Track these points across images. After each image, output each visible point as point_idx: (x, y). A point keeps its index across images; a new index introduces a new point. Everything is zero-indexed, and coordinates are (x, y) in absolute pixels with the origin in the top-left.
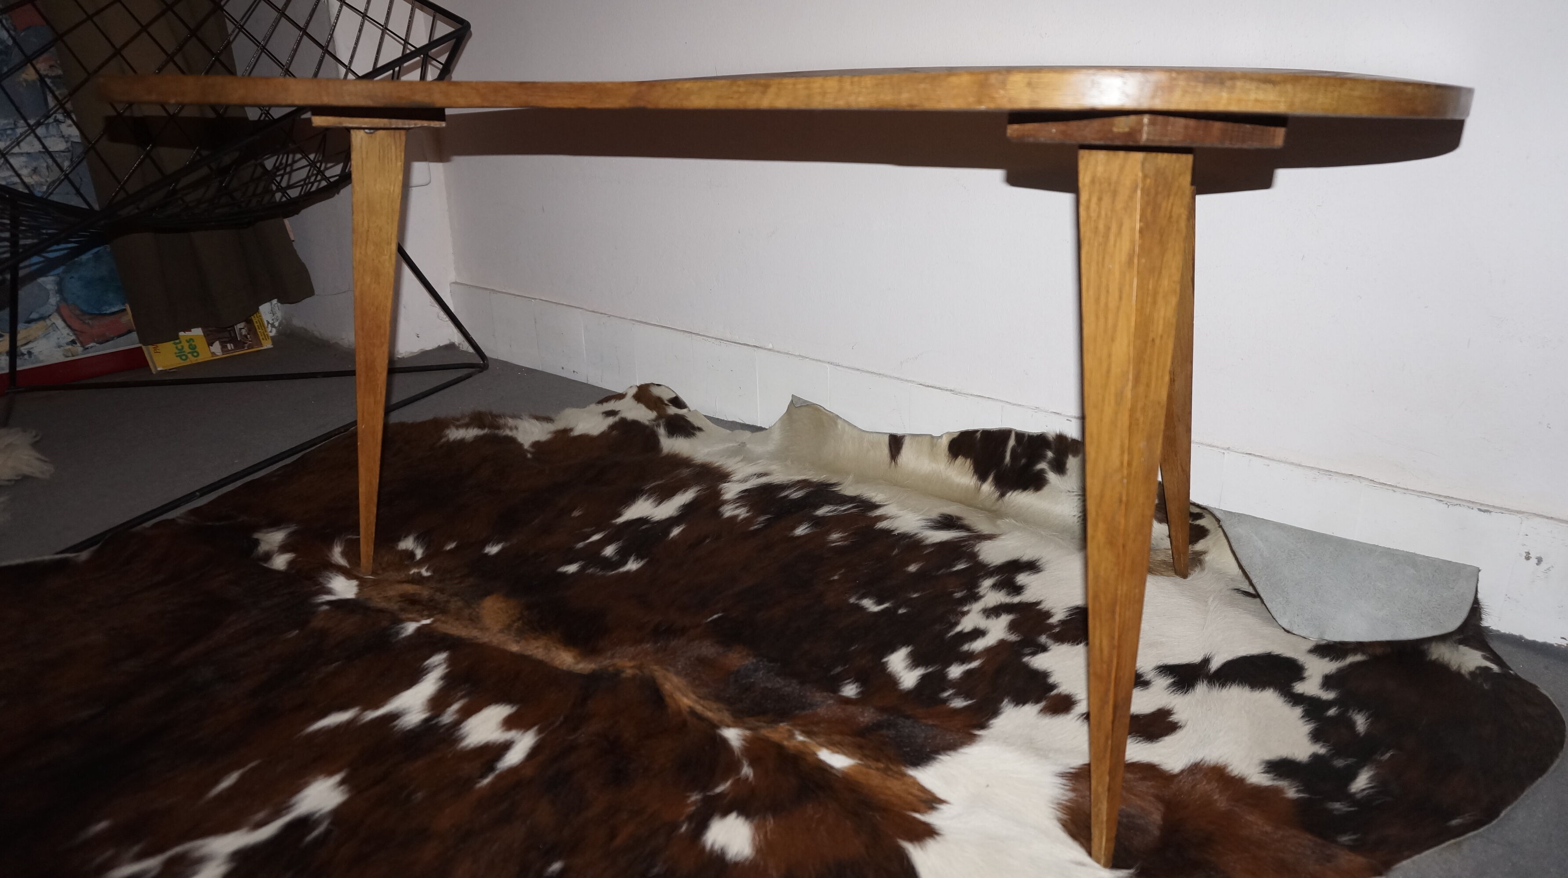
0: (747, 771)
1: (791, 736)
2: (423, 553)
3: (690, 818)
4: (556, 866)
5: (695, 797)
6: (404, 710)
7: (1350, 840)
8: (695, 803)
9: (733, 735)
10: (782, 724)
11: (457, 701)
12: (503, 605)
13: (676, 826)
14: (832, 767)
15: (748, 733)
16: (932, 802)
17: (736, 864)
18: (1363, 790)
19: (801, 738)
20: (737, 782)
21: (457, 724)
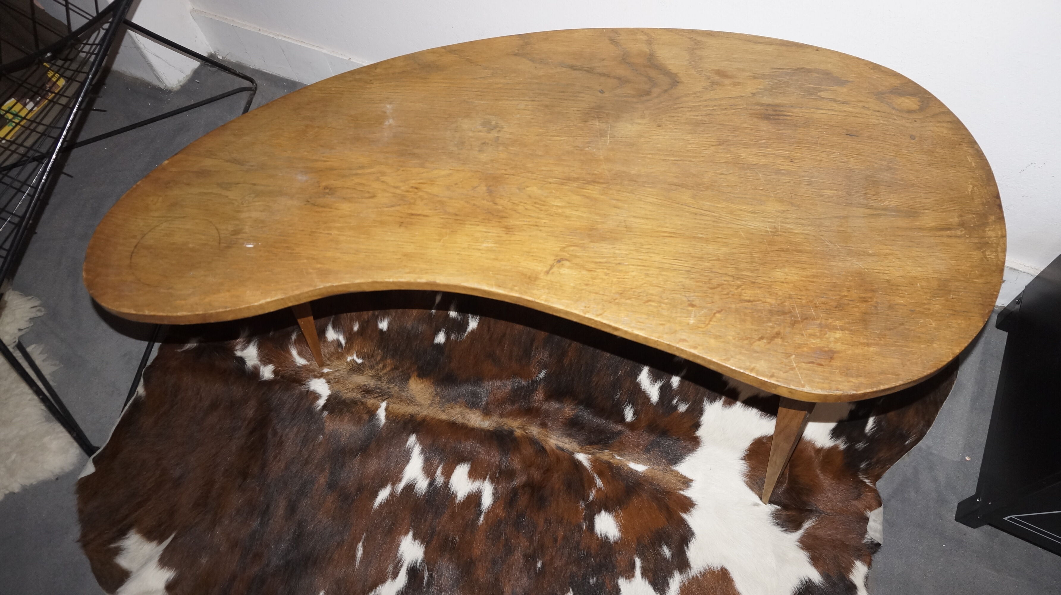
0: (599, 482)
1: (613, 457)
2: (344, 337)
3: (585, 519)
4: (539, 564)
5: (582, 505)
6: (414, 480)
7: (866, 465)
8: (583, 509)
9: (582, 458)
10: (606, 451)
11: (438, 467)
12: (423, 385)
13: (580, 527)
14: (637, 471)
15: (590, 456)
16: (687, 482)
17: (615, 543)
18: (871, 429)
19: (618, 458)
20: (597, 491)
21: (446, 484)
